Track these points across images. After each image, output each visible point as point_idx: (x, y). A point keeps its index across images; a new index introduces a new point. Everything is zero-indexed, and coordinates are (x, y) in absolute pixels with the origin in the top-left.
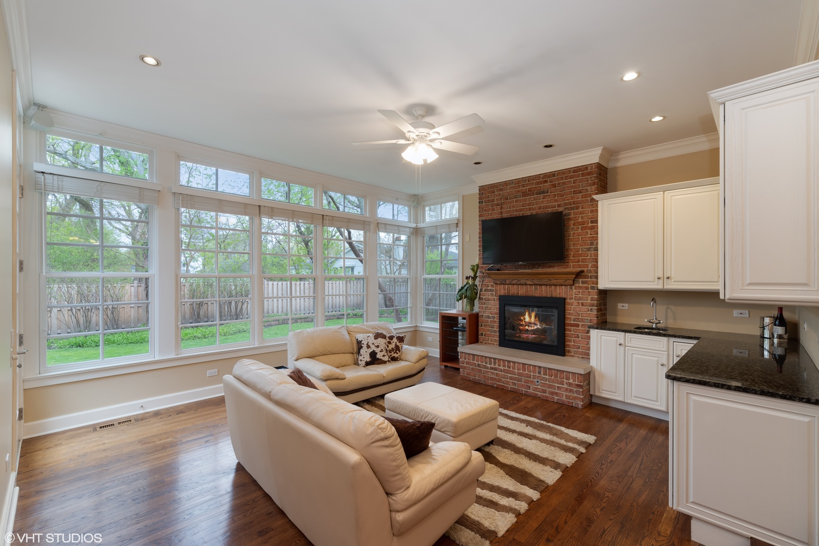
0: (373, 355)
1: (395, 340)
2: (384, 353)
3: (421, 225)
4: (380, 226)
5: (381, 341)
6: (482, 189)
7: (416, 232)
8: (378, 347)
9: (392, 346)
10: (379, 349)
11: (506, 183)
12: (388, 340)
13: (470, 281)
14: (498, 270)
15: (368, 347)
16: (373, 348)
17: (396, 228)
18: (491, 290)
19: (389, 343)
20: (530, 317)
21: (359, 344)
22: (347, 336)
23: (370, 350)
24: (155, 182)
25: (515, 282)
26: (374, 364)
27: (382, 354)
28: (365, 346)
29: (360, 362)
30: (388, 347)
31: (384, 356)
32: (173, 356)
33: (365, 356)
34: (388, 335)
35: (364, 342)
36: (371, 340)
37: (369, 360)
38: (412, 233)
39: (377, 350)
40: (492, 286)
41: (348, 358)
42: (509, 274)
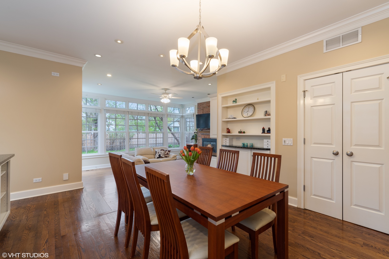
0: (160, 155)
1: (167, 151)
2: (163, 155)
3: (184, 115)
4: (168, 115)
5: (163, 152)
6: (198, 104)
7: (182, 117)
8: (161, 153)
9: (166, 153)
10: (162, 154)
11: (204, 103)
12: (165, 151)
13: (196, 133)
14: (202, 130)
15: (158, 153)
16: (160, 153)
17: (175, 116)
18: (200, 137)
19: (165, 152)
20: (210, 145)
21: (156, 152)
22: (153, 150)
23: (159, 154)
24: (99, 107)
25: (206, 134)
26: (160, 158)
27: (162, 155)
28: (157, 153)
29: (156, 157)
30: (165, 153)
31: (163, 156)
32: (104, 154)
33: (157, 156)
34: (165, 150)
35: (157, 152)
36: (160, 151)
37: (158, 157)
38: (181, 117)
39: (161, 154)
40: (201, 135)
41: (153, 156)
42: (204, 132)
